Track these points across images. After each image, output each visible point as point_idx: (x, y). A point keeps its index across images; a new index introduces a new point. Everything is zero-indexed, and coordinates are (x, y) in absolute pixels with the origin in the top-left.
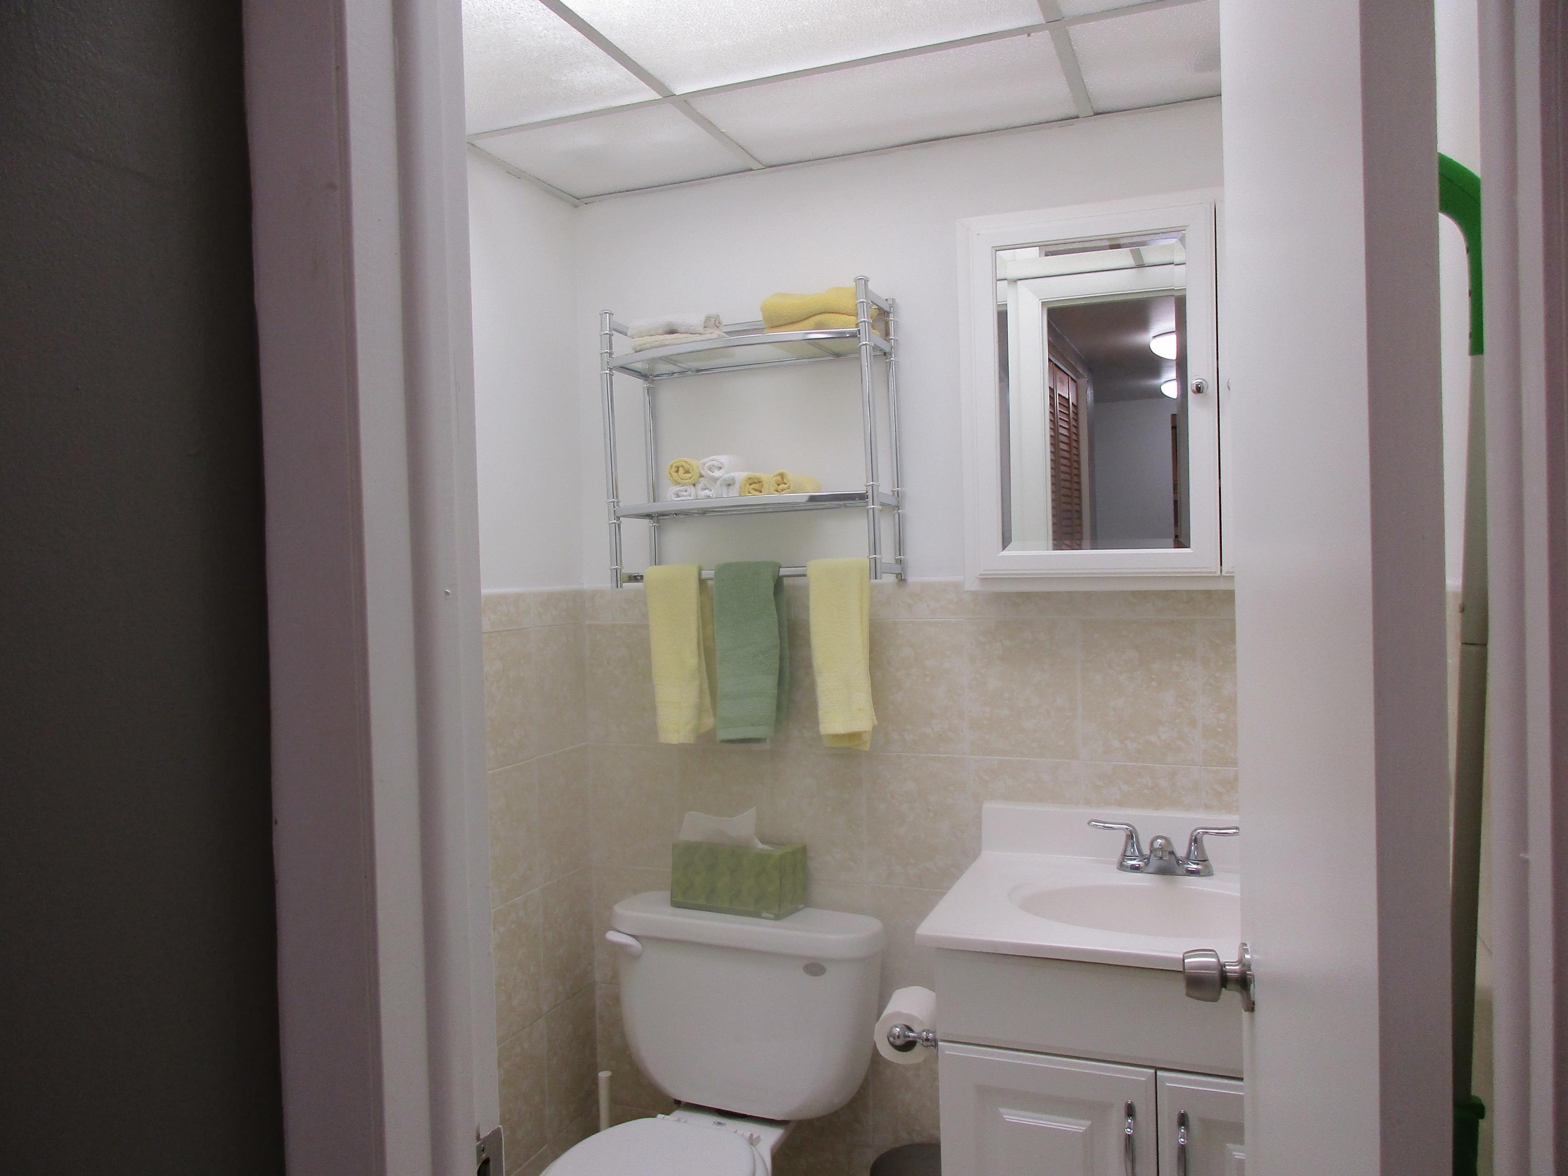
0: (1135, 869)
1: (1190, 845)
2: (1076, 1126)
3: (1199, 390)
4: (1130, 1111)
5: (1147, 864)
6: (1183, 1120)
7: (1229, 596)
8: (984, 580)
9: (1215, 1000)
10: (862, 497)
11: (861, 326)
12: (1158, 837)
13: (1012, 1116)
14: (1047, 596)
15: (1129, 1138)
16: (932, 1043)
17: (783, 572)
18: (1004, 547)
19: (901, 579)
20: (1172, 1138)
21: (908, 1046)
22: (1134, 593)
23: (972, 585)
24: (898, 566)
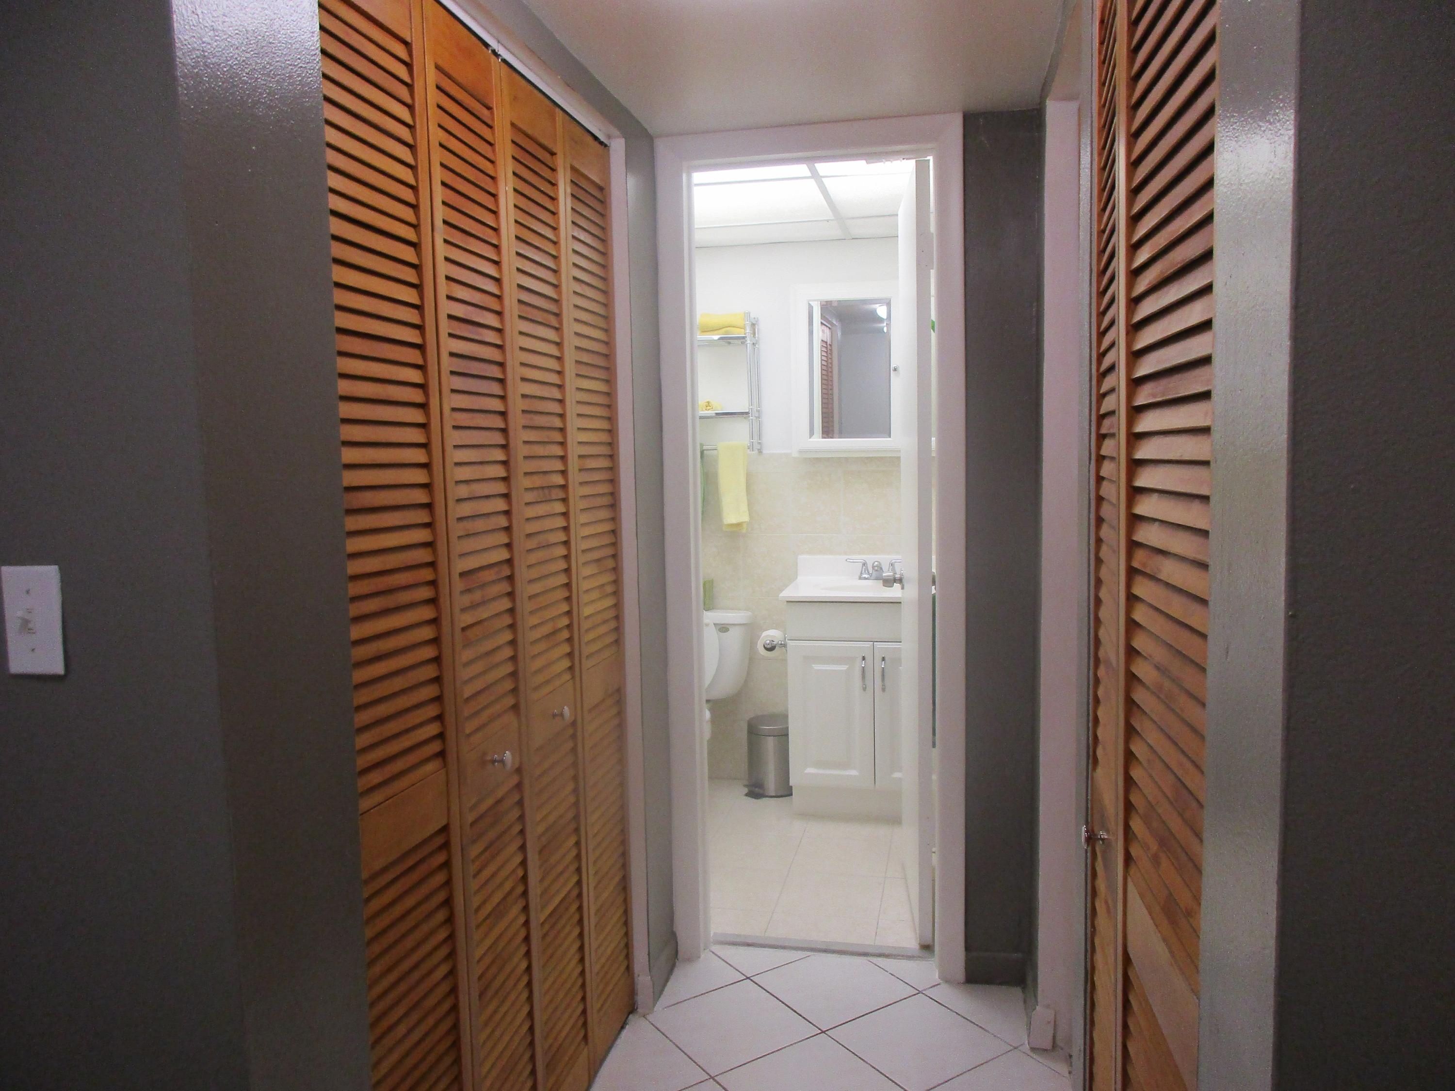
0: (866, 579)
1: (889, 567)
2: (844, 668)
3: (895, 370)
4: (864, 658)
5: (871, 576)
6: (883, 659)
7: (899, 458)
8: (800, 452)
9: (892, 587)
10: (747, 413)
11: (747, 335)
12: (877, 562)
13: (817, 667)
14: (828, 459)
15: (863, 667)
16: (784, 645)
17: (705, 448)
18: (810, 438)
19: (760, 451)
20: (879, 665)
21: (771, 649)
22: (867, 458)
23: (795, 454)
24: (759, 446)
